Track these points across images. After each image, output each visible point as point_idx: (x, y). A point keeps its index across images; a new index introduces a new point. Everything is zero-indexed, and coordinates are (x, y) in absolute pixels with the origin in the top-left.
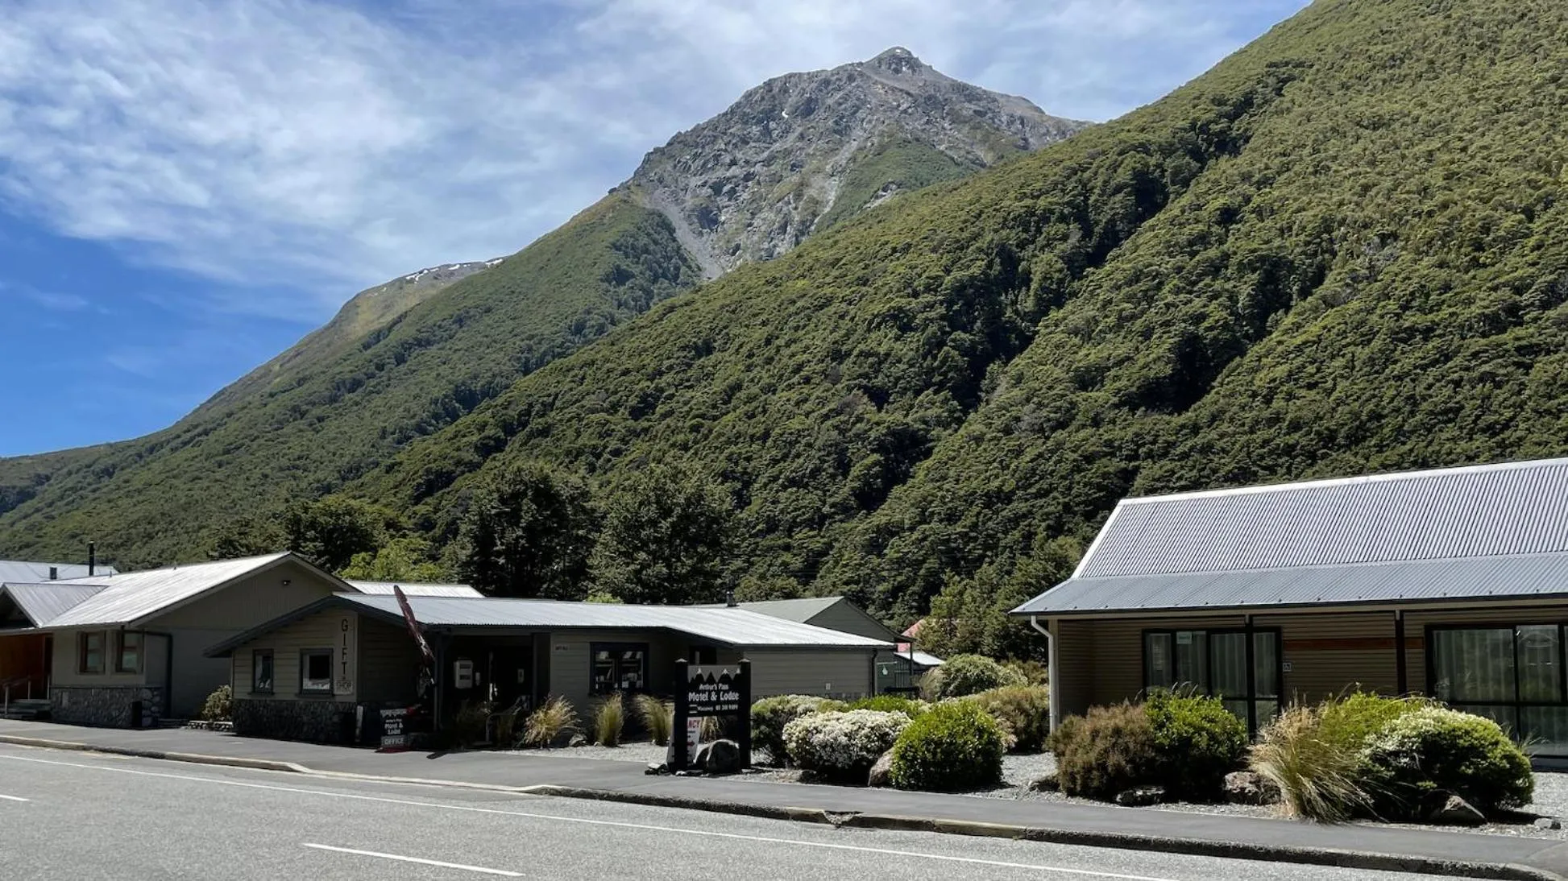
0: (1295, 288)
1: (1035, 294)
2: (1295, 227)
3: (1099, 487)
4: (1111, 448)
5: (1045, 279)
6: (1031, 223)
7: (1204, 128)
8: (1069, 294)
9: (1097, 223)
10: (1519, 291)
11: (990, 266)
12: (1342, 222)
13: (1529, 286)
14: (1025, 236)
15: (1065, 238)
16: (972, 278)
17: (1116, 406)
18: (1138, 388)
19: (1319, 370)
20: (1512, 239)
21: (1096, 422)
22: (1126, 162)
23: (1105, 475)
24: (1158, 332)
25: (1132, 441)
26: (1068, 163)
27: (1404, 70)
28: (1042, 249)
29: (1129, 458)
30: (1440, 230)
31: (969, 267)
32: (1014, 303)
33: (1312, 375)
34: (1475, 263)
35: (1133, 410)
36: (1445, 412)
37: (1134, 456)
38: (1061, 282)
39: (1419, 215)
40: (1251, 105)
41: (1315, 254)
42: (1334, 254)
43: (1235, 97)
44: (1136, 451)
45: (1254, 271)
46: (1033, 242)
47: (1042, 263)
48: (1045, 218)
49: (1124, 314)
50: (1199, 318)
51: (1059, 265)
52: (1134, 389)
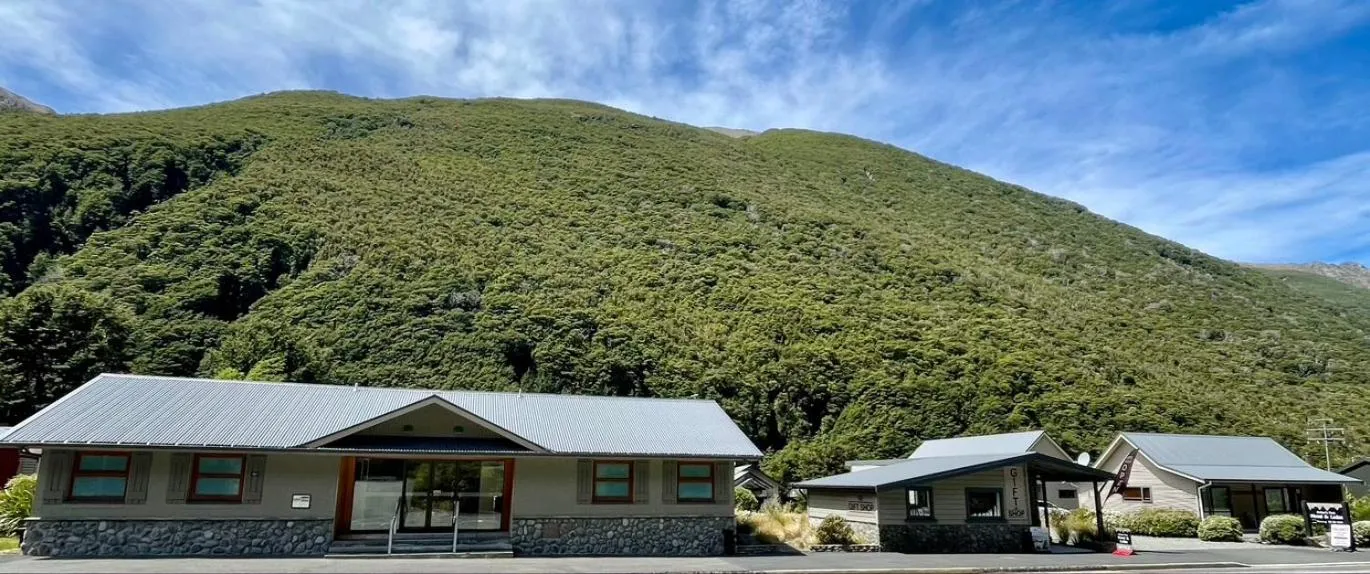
0: (293, 263)
1: (83, 215)
2: (292, 230)
3: (176, 360)
4: (181, 336)
5: (93, 207)
6: (81, 167)
7: (210, 150)
8: (114, 222)
9: (135, 182)
10: (432, 298)
11: (42, 183)
12: (322, 235)
13: (437, 297)
14: (72, 172)
15: (110, 184)
16: (24, 188)
17: (182, 308)
18: (197, 300)
19: (323, 314)
20: (419, 271)
21: (167, 315)
22: (160, 151)
23: (182, 353)
24: (205, 267)
25: (199, 334)
26: (112, 136)
27: (331, 164)
28: (89, 185)
29: (196, 344)
30: (382, 256)
31: (20, 179)
32: (60, 214)
33: (319, 316)
34: (401, 278)
35: (196, 312)
36: (405, 351)
37: (201, 343)
38: (107, 212)
39: (369, 245)
40: (239, 148)
41: (305, 248)
42: (316, 251)
43: (230, 139)
44: (202, 341)
45: (270, 247)
46: (80, 178)
47: (90, 197)
48: (92, 166)
49: (177, 249)
50: (236, 266)
51: (107, 201)
52: (193, 300)
